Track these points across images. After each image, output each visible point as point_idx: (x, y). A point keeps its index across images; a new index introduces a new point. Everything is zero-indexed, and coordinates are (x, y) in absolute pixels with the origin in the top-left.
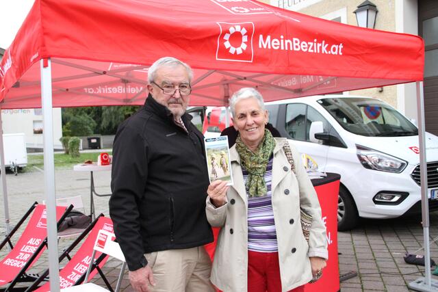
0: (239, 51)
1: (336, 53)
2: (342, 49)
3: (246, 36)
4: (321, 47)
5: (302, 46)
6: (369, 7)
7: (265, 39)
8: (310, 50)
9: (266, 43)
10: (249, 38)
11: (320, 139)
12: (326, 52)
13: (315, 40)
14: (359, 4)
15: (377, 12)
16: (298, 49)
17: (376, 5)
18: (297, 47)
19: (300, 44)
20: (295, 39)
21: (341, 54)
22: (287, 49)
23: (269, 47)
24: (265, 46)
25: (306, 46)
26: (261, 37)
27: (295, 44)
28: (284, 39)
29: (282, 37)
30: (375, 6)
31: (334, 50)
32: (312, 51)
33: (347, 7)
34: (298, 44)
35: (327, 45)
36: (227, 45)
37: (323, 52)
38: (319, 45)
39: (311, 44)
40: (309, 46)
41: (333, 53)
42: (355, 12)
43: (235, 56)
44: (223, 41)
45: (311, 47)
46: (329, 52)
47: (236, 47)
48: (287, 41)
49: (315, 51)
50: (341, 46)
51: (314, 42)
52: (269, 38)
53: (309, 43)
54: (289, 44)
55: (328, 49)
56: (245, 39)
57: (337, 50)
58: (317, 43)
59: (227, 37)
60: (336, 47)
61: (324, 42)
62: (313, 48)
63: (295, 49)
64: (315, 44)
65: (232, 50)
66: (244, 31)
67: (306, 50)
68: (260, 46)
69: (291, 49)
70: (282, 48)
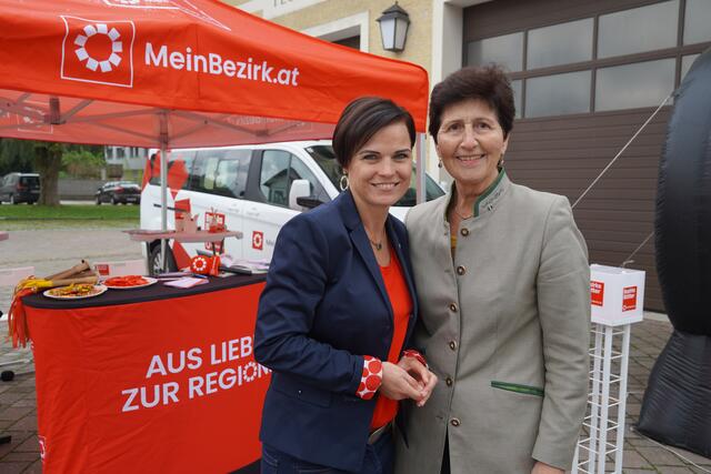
0: (106, 66)
1: (287, 82)
2: (297, 77)
3: (120, 43)
4: (260, 72)
5: (226, 68)
6: (398, 15)
7: (156, 50)
8: (240, 75)
9: (159, 57)
10: (126, 47)
11: (305, 206)
12: (269, 80)
13: (250, 60)
14: (384, 9)
15: (409, 23)
16: (219, 72)
17: (408, 12)
18: (215, 68)
19: (222, 65)
20: (212, 56)
21: (295, 84)
22: (196, 69)
23: (165, 65)
24: (157, 63)
25: (234, 68)
26: (149, 46)
27: (212, 64)
28: (193, 55)
29: (189, 50)
30: (406, 15)
31: (284, 77)
32: (244, 77)
33: (370, 12)
34: (218, 64)
35: (270, 69)
36: (82, 54)
37: (263, 79)
38: (257, 68)
39: (243, 65)
40: (238, 68)
41: (282, 82)
42: (379, 21)
43: (98, 74)
44: (72, 47)
45: (241, 70)
46: (275, 81)
47: (99, 60)
48: (196, 58)
49: (250, 77)
50: (296, 73)
51: (247, 63)
52: (164, 49)
53: (239, 64)
54: (200, 62)
55: (273, 75)
56: (118, 47)
57: (289, 77)
58: (253, 64)
59: (80, 41)
60: (288, 73)
61: (265, 64)
62: (245, 72)
63: (212, 71)
64: (250, 66)
65: (92, 65)
66: (114, 34)
67: (232, 74)
68: (148, 62)
69: (205, 70)
70: (189, 68)
